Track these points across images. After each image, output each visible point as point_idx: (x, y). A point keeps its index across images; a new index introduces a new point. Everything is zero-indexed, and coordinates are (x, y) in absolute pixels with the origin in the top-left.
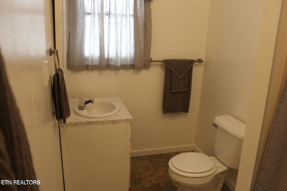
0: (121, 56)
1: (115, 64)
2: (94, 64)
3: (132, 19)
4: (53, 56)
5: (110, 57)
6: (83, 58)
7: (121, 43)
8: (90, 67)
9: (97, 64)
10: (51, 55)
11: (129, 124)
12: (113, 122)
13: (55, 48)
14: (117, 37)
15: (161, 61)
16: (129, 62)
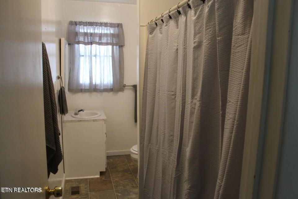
0: (103, 83)
1: (100, 88)
2: (86, 88)
3: (111, 58)
4: (59, 80)
5: (97, 84)
6: (78, 85)
7: (104, 74)
8: (83, 90)
9: (88, 88)
10: (58, 79)
11: (104, 122)
12: (94, 121)
13: (61, 76)
14: (101, 71)
15: (132, 86)
16: (109, 86)
